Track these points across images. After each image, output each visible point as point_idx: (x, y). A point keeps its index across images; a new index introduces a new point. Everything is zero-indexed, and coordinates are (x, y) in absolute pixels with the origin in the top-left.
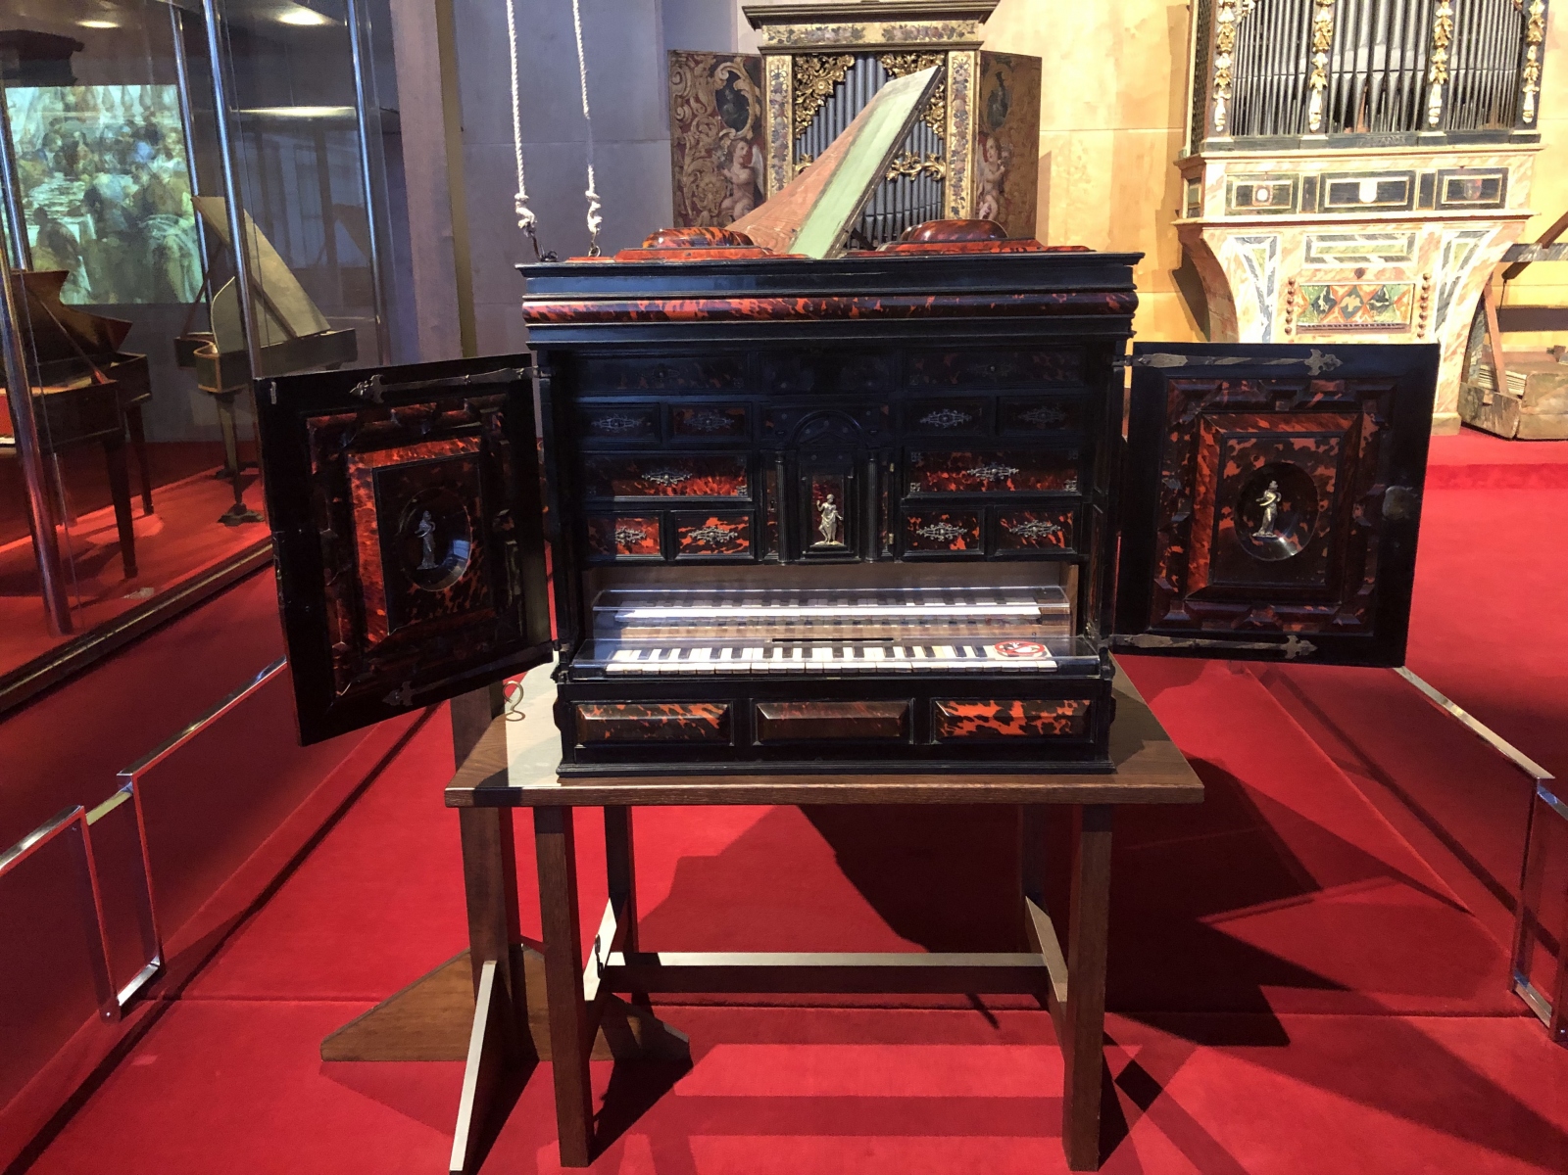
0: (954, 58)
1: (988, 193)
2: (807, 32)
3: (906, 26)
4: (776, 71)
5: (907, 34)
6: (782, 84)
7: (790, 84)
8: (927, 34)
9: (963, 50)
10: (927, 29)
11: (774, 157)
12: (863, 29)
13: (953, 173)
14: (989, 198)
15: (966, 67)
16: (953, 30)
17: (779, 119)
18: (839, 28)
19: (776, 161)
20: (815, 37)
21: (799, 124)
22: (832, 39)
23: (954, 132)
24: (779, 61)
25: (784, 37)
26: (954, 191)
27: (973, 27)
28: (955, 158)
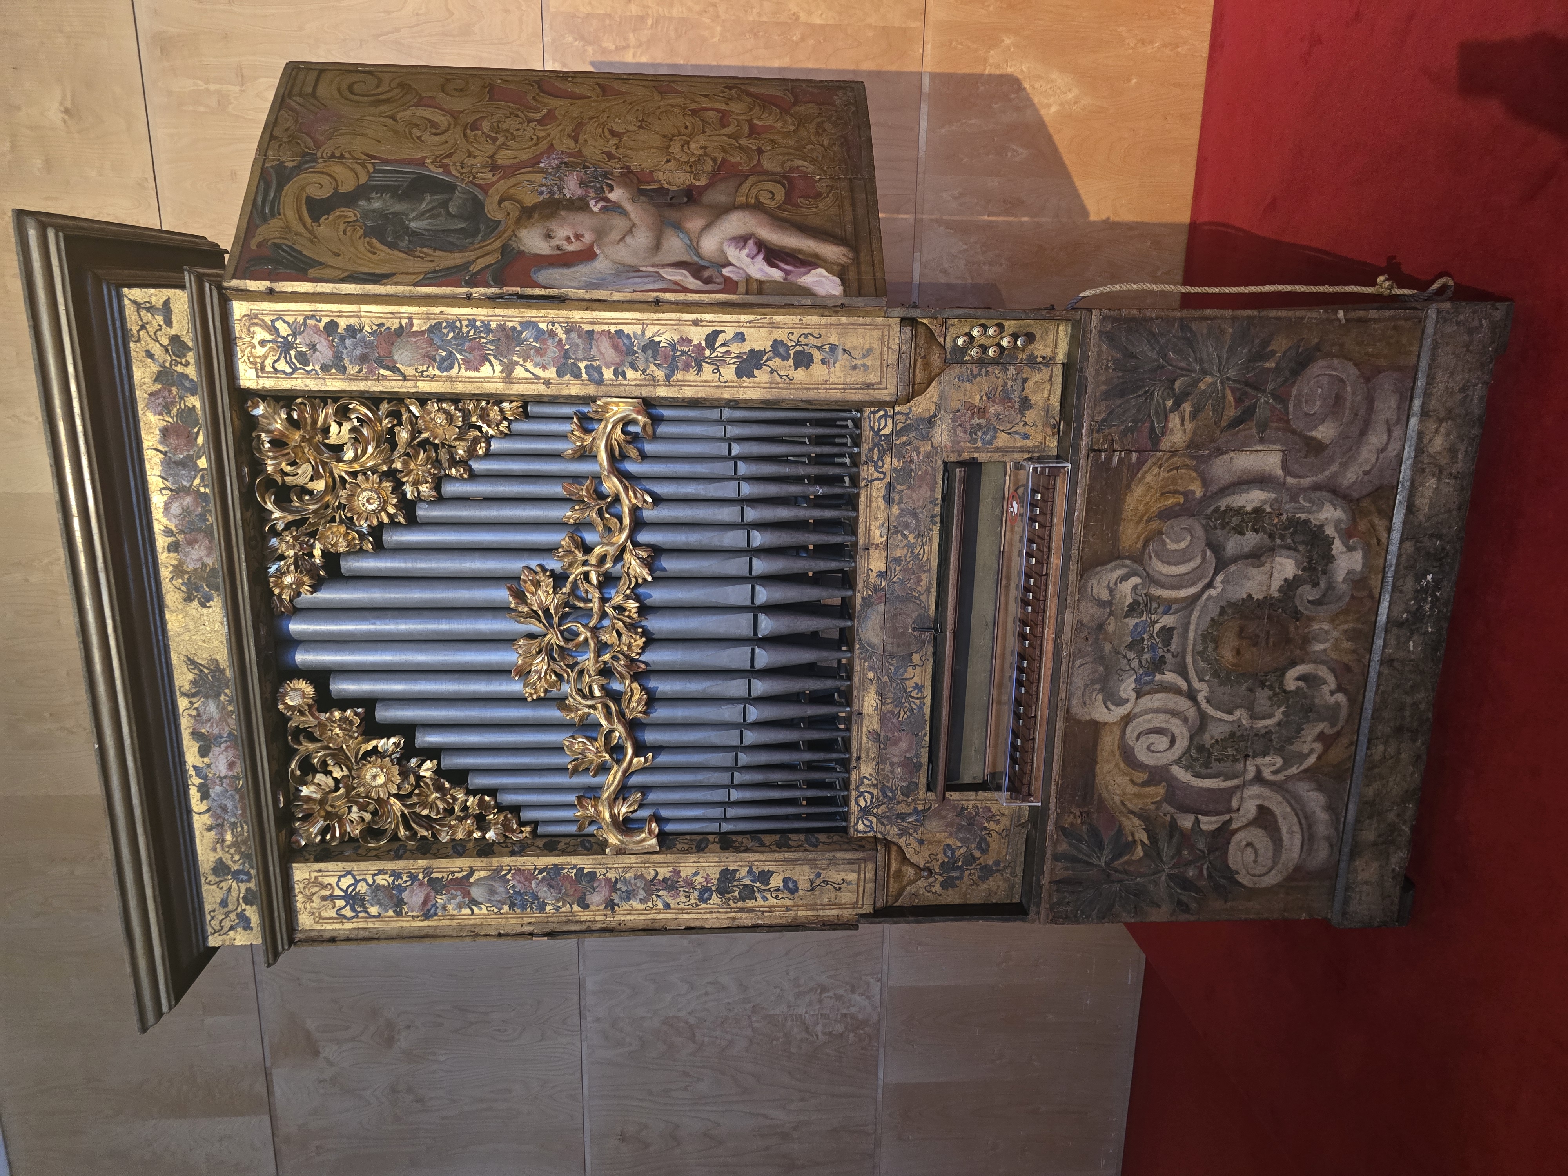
0: (261, 370)
1: (694, 247)
2: (219, 826)
3: (168, 532)
4: (340, 903)
5: (191, 527)
6: (376, 889)
7: (373, 866)
8: (188, 463)
9: (229, 342)
10: (170, 465)
11: (585, 907)
12: (191, 662)
13: (631, 374)
14: (709, 244)
15: (283, 329)
16: (164, 376)
17: (477, 892)
18: (196, 735)
19: (596, 899)
20: (230, 805)
21: (491, 835)
22: (231, 753)
23: (498, 368)
24: (309, 898)
25: (238, 889)
26: (687, 367)
27: (151, 309)
28: (582, 365)
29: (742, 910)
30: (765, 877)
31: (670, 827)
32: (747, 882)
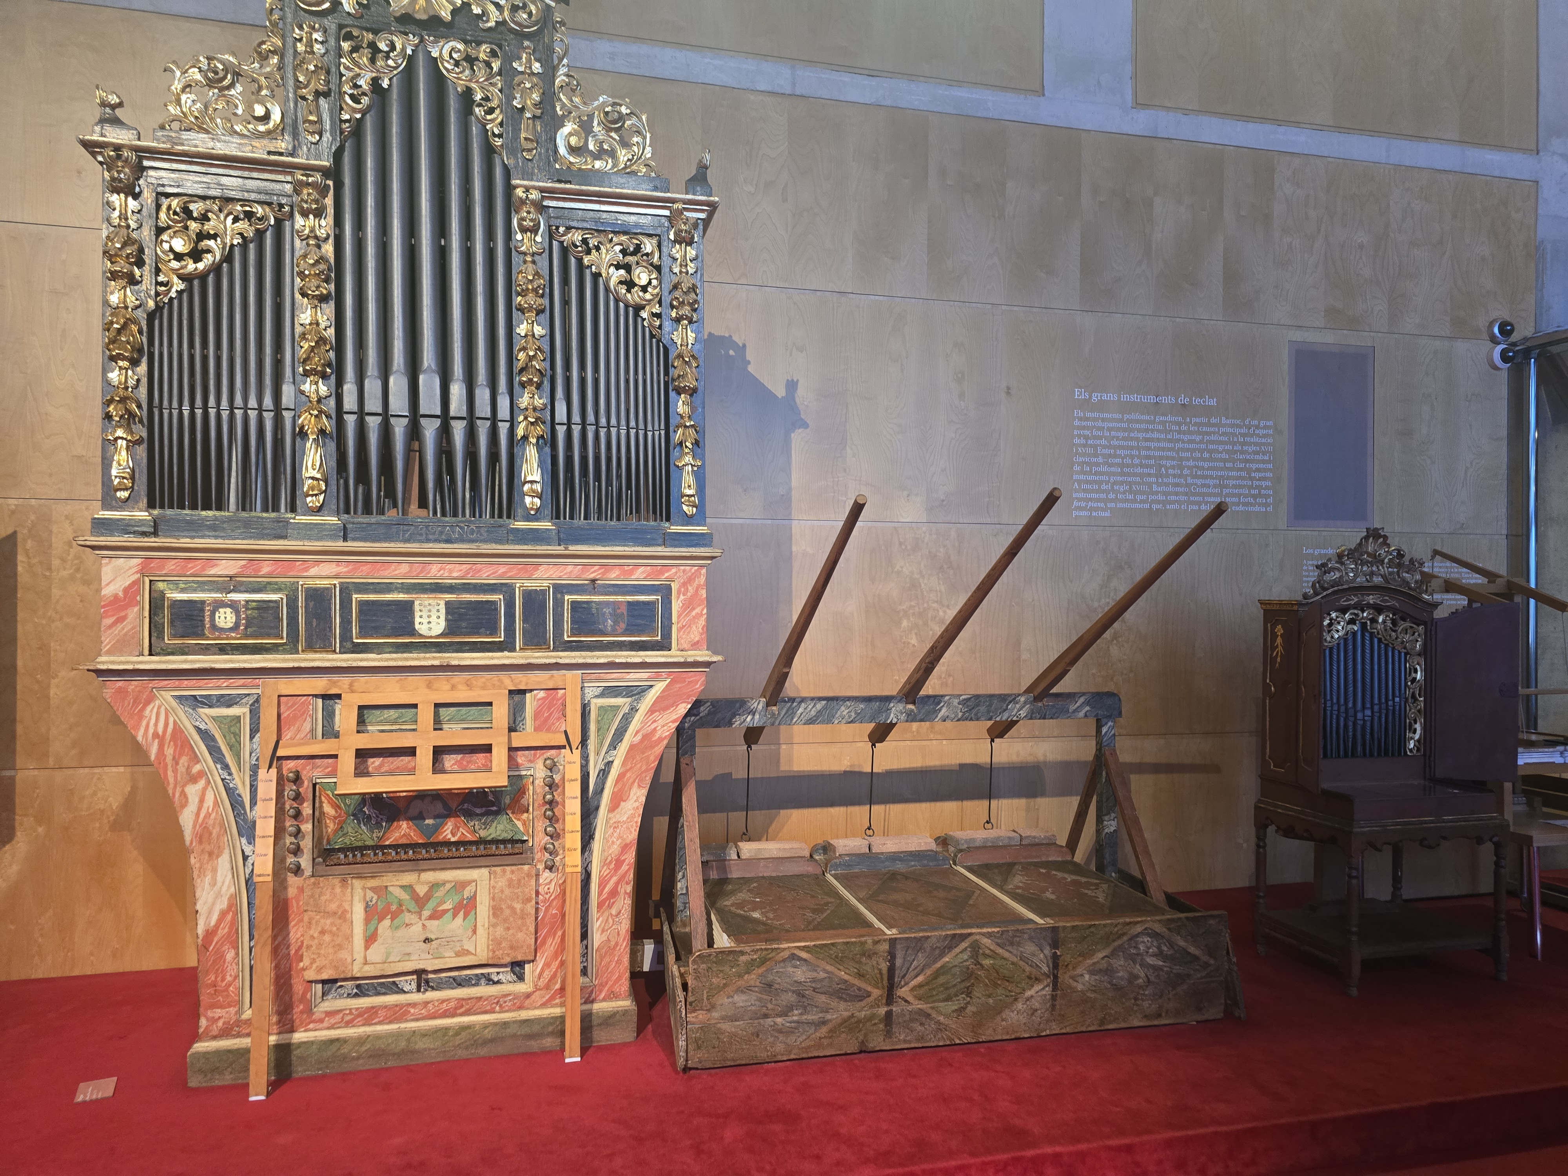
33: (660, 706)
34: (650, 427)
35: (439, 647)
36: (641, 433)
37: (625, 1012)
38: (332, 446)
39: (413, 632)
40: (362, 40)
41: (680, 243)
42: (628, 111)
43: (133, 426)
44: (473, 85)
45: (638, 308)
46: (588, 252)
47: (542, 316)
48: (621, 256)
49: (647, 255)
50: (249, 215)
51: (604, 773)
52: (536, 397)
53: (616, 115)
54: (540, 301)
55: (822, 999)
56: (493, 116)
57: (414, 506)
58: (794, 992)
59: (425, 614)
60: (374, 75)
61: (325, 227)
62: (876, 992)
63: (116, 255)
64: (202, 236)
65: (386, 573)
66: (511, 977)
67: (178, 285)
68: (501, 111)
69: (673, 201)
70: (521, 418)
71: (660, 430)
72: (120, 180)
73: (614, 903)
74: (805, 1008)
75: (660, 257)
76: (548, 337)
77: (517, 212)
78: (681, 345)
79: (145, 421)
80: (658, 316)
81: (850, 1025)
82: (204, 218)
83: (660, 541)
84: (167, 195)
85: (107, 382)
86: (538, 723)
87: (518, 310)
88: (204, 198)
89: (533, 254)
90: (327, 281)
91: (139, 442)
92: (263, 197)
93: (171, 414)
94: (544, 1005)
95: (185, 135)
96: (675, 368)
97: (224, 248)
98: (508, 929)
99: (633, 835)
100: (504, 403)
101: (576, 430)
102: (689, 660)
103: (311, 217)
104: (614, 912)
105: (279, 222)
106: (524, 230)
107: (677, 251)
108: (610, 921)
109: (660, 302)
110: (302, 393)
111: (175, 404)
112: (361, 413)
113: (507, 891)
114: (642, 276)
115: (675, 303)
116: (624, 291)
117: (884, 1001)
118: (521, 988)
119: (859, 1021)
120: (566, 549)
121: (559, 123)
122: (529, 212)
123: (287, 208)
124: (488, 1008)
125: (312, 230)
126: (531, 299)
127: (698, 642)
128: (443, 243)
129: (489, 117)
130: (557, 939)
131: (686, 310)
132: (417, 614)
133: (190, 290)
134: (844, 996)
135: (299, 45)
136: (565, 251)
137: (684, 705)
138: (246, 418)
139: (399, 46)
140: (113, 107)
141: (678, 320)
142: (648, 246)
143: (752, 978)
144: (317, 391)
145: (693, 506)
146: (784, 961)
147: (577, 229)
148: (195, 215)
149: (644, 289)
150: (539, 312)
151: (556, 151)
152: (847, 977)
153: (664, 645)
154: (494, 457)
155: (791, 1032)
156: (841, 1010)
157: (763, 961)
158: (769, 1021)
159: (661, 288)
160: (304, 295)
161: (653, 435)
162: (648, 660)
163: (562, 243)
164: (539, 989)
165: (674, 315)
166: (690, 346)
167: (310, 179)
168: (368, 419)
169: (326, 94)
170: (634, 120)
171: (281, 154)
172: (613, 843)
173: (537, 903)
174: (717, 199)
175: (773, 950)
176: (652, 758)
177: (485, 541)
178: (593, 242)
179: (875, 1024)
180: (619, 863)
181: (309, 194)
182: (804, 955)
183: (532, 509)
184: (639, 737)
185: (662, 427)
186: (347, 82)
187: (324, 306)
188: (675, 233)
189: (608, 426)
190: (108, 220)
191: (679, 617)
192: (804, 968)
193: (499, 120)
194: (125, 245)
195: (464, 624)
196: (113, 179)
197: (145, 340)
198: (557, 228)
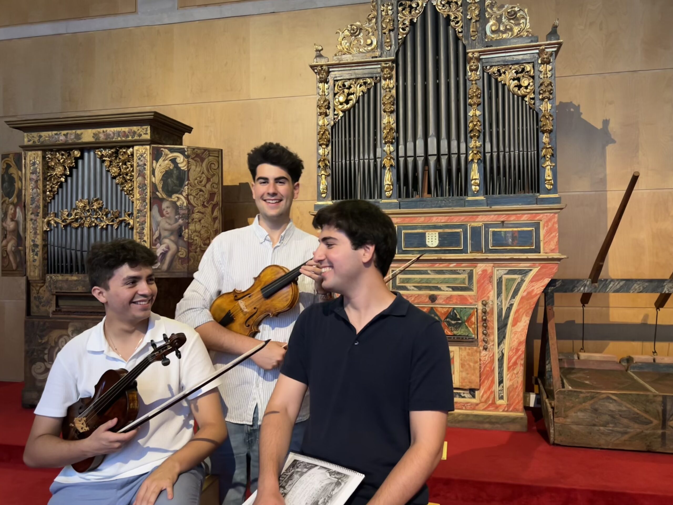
0: (137, 150)
2: (49, 137)
3: (106, 131)
4: (33, 161)
5: (107, 136)
6: (36, 168)
7: (41, 168)
8: (119, 136)
9: (142, 145)
10: (119, 132)
11: (32, 214)
12: (82, 134)
13: (138, 224)
15: (145, 155)
16: (134, 133)
17: (35, 190)
18: (67, 134)
19: (33, 217)
20: (54, 139)
21: (48, 193)
22: (64, 140)
23: (139, 197)
24: (34, 154)
25: (36, 139)
26: (139, 236)
27: (147, 131)
28: (139, 214)
29: (30, 250)
30: (37, 255)
31: (49, 233)
32: (36, 250)
33: (535, 279)
34: (529, 150)
35: (436, 252)
36: (525, 153)
37: (522, 418)
38: (395, 171)
39: (425, 246)
40: (406, 5)
41: (544, 64)
42: (519, 9)
43: (327, 170)
44: (451, 13)
45: (523, 97)
46: (500, 75)
47: (479, 106)
48: (515, 74)
49: (528, 72)
50: (365, 83)
51: (509, 309)
52: (477, 142)
53: (513, 13)
54: (479, 100)
55: (625, 421)
56: (459, 24)
57: (426, 194)
58: (609, 415)
59: (430, 238)
60: (411, 18)
61: (392, 83)
62: (655, 422)
63: (322, 106)
64: (349, 94)
65: (415, 221)
66: (469, 396)
67: (341, 114)
68: (462, 22)
69: (540, 45)
70: (471, 152)
71: (534, 151)
72: (322, 78)
73: (515, 368)
74: (615, 424)
75: (534, 72)
76: (482, 116)
77: (469, 63)
78: (545, 111)
79: (331, 167)
80: (533, 99)
81: (640, 436)
82: (350, 87)
83: (535, 202)
84: (337, 81)
85: (318, 154)
86: (479, 285)
87: (469, 105)
88: (349, 79)
89: (476, 80)
90: (393, 105)
91: (328, 176)
92: (370, 75)
93: (339, 164)
94: (484, 410)
95: (343, 56)
96: (541, 121)
97: (356, 98)
98: (468, 374)
99: (524, 338)
100: (463, 146)
101: (495, 154)
102: (550, 257)
103: (388, 80)
104: (515, 372)
105: (376, 84)
106: (471, 70)
107: (542, 68)
108: (514, 376)
109: (534, 93)
110: (384, 151)
111: (340, 160)
112: (406, 157)
113: (467, 357)
114: (525, 82)
115: (541, 92)
116: (517, 90)
117: (660, 427)
118: (473, 401)
119: (646, 435)
120: (491, 208)
121: (487, 21)
122: (474, 63)
123: (378, 78)
124: (460, 407)
125: (388, 85)
126: (475, 100)
127: (554, 249)
128: (438, 81)
129: (457, 25)
130: (490, 381)
131: (547, 94)
132: (427, 238)
133: (345, 116)
134: (637, 421)
135: (383, 13)
136: (490, 76)
137: (547, 279)
138: (364, 162)
139: (420, 4)
140: (320, 51)
141: (543, 99)
142: (528, 67)
143: (587, 405)
144: (389, 149)
145: (551, 185)
146: (604, 399)
147: (495, 66)
148: (347, 86)
149: (526, 88)
150: (478, 105)
151: (486, 33)
152: (638, 412)
153: (537, 250)
154: (459, 170)
155: (608, 434)
156: (635, 428)
157: (592, 398)
158: (597, 428)
159: (534, 87)
160: (385, 111)
161: (531, 154)
162: (529, 257)
163: (488, 73)
164: (482, 402)
165: (541, 97)
166: (549, 110)
167: (387, 65)
168: (409, 159)
169: (393, 30)
170: (521, 13)
171: (376, 57)
172: (514, 341)
173: (480, 364)
174: (562, 41)
175: (598, 393)
176: (532, 303)
177: (456, 206)
178: (502, 70)
179: (655, 438)
180: (517, 350)
181: (387, 71)
182: (614, 397)
183: (475, 191)
184: (525, 294)
185: (536, 149)
186: (400, 23)
187: (392, 115)
188: (541, 60)
189: (510, 152)
190: (319, 94)
191: (544, 237)
192: (615, 404)
193: (461, 25)
194: (324, 102)
195: (446, 242)
196: (320, 78)
197: (330, 137)
198: (486, 67)
